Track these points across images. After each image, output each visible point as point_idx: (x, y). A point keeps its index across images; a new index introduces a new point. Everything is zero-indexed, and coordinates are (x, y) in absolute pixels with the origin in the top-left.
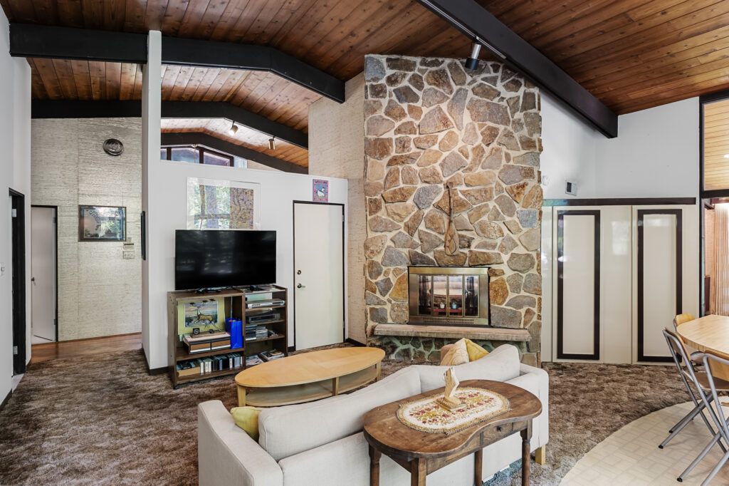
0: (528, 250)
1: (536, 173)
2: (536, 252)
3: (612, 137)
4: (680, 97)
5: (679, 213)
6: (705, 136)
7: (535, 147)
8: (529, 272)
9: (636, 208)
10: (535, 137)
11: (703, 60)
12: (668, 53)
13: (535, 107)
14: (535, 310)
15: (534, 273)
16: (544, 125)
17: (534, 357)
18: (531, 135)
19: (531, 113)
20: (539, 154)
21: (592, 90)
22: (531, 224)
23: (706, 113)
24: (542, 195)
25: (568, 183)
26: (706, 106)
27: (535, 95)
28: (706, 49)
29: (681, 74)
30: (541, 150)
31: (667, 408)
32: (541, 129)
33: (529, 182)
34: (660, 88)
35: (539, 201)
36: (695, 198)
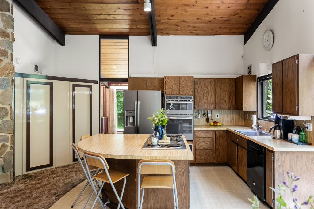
0: (3, 105)
1: (9, 55)
2: (9, 106)
3: (63, 45)
4: (91, 33)
5: (91, 87)
6: (102, 55)
7: (9, 37)
8: (4, 119)
9: (72, 83)
10: (9, 31)
11: (99, 17)
12: (84, 8)
13: (9, 11)
14: (9, 144)
15: (8, 120)
16: (16, 25)
17: (8, 175)
18: (6, 29)
19: (5, 14)
20: (12, 43)
21: (49, 15)
22: (5, 88)
23: (102, 44)
24: (14, 69)
25: (36, 65)
26: (102, 40)
27: (9, 4)
28: (99, 12)
29: (91, 21)
30: (14, 40)
31: (81, 183)
32: (14, 27)
33: (4, 60)
34: (83, 25)
35: (12, 73)
36: (97, 81)
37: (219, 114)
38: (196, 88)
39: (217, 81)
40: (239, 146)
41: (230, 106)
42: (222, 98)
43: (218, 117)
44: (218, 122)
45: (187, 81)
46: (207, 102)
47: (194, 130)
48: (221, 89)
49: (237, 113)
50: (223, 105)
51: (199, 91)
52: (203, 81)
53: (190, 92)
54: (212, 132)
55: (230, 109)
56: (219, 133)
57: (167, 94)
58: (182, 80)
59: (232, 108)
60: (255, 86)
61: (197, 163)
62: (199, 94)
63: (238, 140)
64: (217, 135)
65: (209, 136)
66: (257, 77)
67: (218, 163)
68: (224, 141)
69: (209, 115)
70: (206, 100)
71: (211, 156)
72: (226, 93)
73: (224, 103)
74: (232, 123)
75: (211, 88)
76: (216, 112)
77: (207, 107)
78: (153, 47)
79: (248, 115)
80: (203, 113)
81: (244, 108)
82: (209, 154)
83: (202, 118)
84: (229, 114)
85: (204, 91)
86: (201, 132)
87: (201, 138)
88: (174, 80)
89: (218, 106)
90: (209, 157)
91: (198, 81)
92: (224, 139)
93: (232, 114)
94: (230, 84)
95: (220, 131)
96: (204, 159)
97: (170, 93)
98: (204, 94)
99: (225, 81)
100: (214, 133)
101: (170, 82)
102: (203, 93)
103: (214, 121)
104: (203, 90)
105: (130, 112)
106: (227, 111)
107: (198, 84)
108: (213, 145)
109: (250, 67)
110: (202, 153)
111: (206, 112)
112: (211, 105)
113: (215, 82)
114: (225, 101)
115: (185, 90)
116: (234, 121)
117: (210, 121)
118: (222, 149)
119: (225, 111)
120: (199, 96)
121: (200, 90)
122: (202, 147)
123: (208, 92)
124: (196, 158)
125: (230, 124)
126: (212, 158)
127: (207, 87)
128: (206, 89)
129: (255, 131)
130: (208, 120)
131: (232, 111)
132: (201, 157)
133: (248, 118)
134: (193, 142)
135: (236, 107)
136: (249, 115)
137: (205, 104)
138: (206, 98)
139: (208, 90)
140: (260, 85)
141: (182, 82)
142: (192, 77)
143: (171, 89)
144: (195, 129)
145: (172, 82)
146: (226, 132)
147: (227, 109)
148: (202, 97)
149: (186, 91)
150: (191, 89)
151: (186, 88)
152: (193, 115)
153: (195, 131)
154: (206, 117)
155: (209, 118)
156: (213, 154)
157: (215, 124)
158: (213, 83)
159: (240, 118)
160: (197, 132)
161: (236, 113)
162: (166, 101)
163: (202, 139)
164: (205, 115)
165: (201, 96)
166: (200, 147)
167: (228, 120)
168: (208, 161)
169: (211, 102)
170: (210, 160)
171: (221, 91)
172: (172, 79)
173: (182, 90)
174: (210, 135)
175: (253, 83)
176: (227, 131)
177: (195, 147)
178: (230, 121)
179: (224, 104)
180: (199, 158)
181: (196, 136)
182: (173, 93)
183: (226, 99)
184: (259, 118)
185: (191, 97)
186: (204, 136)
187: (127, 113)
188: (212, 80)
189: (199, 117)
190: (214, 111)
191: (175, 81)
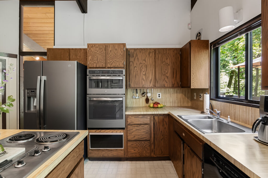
5: (3, 62)
36: (17, 55)
37: (160, 94)
38: (131, 61)
39: (157, 52)
40: (185, 145)
41: (174, 84)
42: (164, 74)
43: (159, 97)
44: (159, 104)
45: (116, 49)
46: (144, 79)
47: (125, 115)
48: (162, 62)
49: (182, 93)
50: (164, 83)
51: (135, 65)
52: (140, 52)
53: (121, 64)
54: (149, 117)
55: (173, 87)
56: (159, 118)
57: (90, 68)
58: (110, 49)
59: (176, 85)
60: (207, 55)
61: (129, 157)
62: (136, 68)
63: (184, 134)
64: (156, 120)
65: (146, 122)
66: (210, 42)
67: (157, 157)
68: (165, 128)
69: (149, 95)
70: (143, 76)
71: (147, 149)
72: (169, 67)
73: (166, 79)
74: (176, 104)
75: (150, 61)
76: (158, 91)
77: (145, 85)
78: (83, 14)
79: (195, 94)
80: (142, 92)
81: (191, 85)
82: (146, 145)
83: (141, 99)
84: (173, 93)
85: (141, 65)
86: (134, 117)
87: (135, 124)
88: (100, 49)
89: (158, 83)
90: (146, 149)
91: (134, 52)
92: (165, 125)
93: (176, 93)
94: (174, 56)
95: (160, 115)
96: (139, 153)
97: (95, 66)
98: (142, 68)
99: (168, 52)
100: (152, 119)
101: (95, 51)
102: (140, 67)
103: (154, 102)
104: (141, 63)
105: (32, 91)
106: (170, 89)
107: (133, 56)
108: (151, 134)
109: (199, 33)
110: (135, 145)
111: (145, 91)
112: (150, 83)
113: (155, 54)
114: (168, 77)
115: (114, 61)
116: (178, 102)
117: (150, 101)
118: (163, 139)
119: (167, 89)
120: (135, 70)
121: (137, 64)
122: (136, 137)
123: (146, 66)
124: (128, 151)
125: (174, 105)
126: (149, 151)
127: (145, 60)
128: (144, 62)
129: (209, 118)
130: (147, 100)
131: (176, 89)
132: (134, 150)
133: (195, 98)
134: (125, 130)
135: (181, 85)
136: (197, 95)
137: (143, 81)
138: (144, 73)
139: (146, 64)
140: (215, 54)
141: (111, 51)
142: (124, 45)
143: (95, 61)
144: (127, 113)
145: (98, 51)
146: (167, 117)
147: (170, 87)
148: (138, 73)
149: (115, 63)
150: (123, 60)
151: (116, 59)
152: (124, 94)
153: (127, 116)
154: (146, 97)
155: (149, 98)
156: (150, 146)
157: (156, 105)
158: (152, 55)
159: (185, 98)
160: (130, 117)
161: (181, 91)
162: (89, 76)
163: (136, 126)
164: (143, 95)
165: (137, 71)
166: (133, 136)
167: (171, 101)
168: (144, 155)
169: (150, 78)
170: (146, 154)
171: (162, 65)
172: (98, 47)
173: (110, 62)
174: (147, 120)
175: (205, 52)
176: (169, 116)
177: (127, 136)
178: (174, 101)
179: (166, 81)
180: (133, 151)
181: (128, 123)
182: (98, 66)
183: (168, 75)
184: (212, 98)
185: (122, 71)
186: (140, 123)
187: (28, 93)
188: (151, 51)
189: (137, 97)
190: (154, 89)
191: (102, 50)
